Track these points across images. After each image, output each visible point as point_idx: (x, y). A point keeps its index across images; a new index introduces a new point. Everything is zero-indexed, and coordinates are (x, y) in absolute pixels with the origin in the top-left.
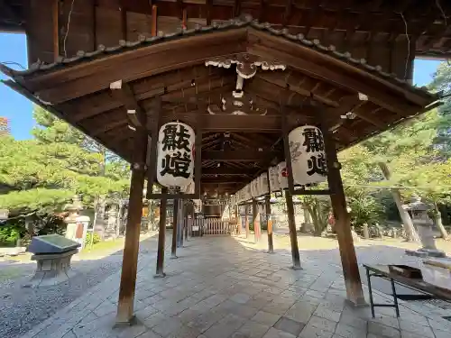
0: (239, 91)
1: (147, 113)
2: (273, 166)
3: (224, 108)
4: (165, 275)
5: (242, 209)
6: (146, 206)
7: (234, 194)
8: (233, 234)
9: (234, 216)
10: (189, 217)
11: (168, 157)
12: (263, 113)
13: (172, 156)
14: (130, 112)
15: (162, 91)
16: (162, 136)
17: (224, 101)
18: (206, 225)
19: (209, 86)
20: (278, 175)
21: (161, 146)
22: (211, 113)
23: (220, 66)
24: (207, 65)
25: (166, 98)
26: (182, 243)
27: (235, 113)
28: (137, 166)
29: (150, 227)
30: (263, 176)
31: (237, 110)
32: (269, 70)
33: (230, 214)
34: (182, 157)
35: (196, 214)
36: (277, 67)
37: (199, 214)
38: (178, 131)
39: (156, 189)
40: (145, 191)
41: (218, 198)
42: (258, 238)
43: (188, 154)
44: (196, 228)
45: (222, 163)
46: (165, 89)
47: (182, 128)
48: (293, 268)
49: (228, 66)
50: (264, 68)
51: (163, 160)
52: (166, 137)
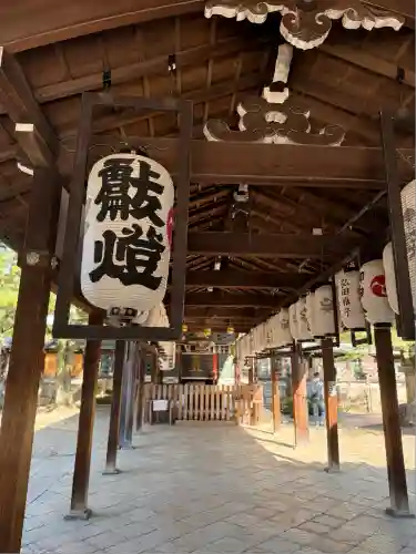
0: (278, 87)
1: (61, 136)
2: (348, 270)
3: (242, 127)
4: (90, 514)
5: (265, 366)
6: (54, 352)
7: (247, 331)
8: (245, 424)
9: (245, 380)
10: (148, 378)
11: (109, 235)
12: (335, 141)
13: (120, 234)
14: (21, 127)
15: (98, 80)
16: (94, 186)
17: (241, 111)
18: (183, 398)
19: (209, 73)
20: (361, 292)
21: (93, 210)
22: (211, 139)
23: (240, 17)
24: (208, 15)
25: (106, 98)
26: (129, 437)
27: (268, 140)
28: (33, 259)
29: (60, 397)
30: (322, 294)
31: (270, 133)
32: (361, 29)
33: (237, 376)
34: (144, 237)
35: (162, 374)
36: (380, 23)
37: (170, 373)
38: (135, 174)
39: (76, 315)
40: (50, 320)
41: (211, 338)
42: (301, 433)
43: (159, 230)
44: (160, 405)
45: (224, 262)
46: (107, 76)
47: (144, 167)
48: (389, 512)
49: (260, 19)
50: (349, 24)
51: (98, 244)
52: (106, 188)
